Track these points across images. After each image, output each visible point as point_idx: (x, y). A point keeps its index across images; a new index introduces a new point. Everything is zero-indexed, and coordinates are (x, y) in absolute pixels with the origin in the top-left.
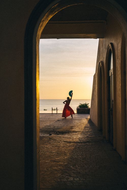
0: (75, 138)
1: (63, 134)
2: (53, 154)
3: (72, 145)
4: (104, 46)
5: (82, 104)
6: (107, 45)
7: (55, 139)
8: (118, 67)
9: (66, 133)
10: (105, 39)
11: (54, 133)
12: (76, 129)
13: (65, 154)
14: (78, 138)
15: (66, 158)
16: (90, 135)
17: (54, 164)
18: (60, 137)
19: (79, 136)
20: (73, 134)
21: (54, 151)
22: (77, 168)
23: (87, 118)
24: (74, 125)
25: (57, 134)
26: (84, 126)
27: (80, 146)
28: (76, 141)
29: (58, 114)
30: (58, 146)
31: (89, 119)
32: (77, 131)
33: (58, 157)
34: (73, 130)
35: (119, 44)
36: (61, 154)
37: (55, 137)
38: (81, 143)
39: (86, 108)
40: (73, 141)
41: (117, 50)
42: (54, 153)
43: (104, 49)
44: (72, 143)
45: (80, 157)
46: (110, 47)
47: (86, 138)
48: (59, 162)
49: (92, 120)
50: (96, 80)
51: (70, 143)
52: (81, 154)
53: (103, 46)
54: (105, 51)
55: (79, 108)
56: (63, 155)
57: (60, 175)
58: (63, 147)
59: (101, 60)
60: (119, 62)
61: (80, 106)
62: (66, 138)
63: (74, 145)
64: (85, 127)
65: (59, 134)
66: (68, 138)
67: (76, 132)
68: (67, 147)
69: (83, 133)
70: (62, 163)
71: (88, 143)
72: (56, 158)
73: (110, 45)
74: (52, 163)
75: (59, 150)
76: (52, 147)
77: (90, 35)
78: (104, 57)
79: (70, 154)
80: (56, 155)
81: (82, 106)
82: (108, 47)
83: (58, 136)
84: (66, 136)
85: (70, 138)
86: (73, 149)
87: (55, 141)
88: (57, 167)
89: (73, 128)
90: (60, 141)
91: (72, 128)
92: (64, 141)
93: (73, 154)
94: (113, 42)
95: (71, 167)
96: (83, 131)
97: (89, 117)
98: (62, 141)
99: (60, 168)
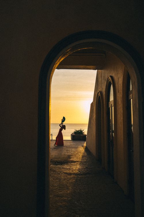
0: (74, 169)
1: (61, 165)
2: (55, 188)
3: (73, 177)
4: (103, 77)
5: (77, 130)
6: (106, 77)
7: (54, 170)
8: (119, 100)
9: (65, 163)
10: (104, 71)
11: (52, 163)
12: (75, 159)
13: (68, 188)
14: (77, 169)
15: (68, 192)
16: (89, 165)
17: (58, 199)
18: (60, 168)
19: (78, 167)
20: (72, 165)
21: (56, 184)
22: (81, 204)
23: (83, 146)
24: (71, 154)
25: (55, 165)
26: (82, 154)
27: (81, 178)
28: (76, 173)
29: (53, 141)
30: (59, 179)
31: (85, 147)
32: (76, 161)
33: (61, 191)
34: (71, 159)
35: (120, 79)
36: (64, 188)
37: (55, 168)
38: (82, 174)
39: (82, 135)
40: (72, 173)
41: (118, 84)
42: (56, 186)
43: (103, 80)
44: (72, 175)
45: (83, 191)
46: (110, 80)
47: (85, 170)
48: (62, 197)
49: (88, 148)
50: (93, 108)
51: (71, 175)
52: (83, 188)
53: (101, 76)
54: (104, 82)
55: (75, 134)
56: (66, 188)
57: (66, 212)
58: (64, 179)
59: (100, 90)
60: (120, 96)
61: (75, 133)
62: (65, 169)
63: (75, 177)
64: (83, 157)
65: (58, 164)
66: (67, 169)
67: (74, 162)
68: (68, 179)
69: (81, 163)
70: (66, 198)
71: (88, 175)
72: (60, 193)
73: (110, 78)
74: (56, 198)
75: (61, 182)
76: (53, 180)
77: (89, 67)
78: (103, 87)
79: (72, 187)
80: (58, 189)
81: (77, 133)
82: (107, 80)
83: (57, 167)
84: (66, 166)
85: (69, 169)
86: (74, 182)
87: (55, 172)
88: (61, 203)
89: (71, 157)
90: (60, 172)
91: (69, 157)
92: (64, 173)
93: (75, 187)
94: (113, 75)
95: (76, 203)
96: (81, 161)
97: (85, 145)
98: (62, 172)
99: (64, 204)
